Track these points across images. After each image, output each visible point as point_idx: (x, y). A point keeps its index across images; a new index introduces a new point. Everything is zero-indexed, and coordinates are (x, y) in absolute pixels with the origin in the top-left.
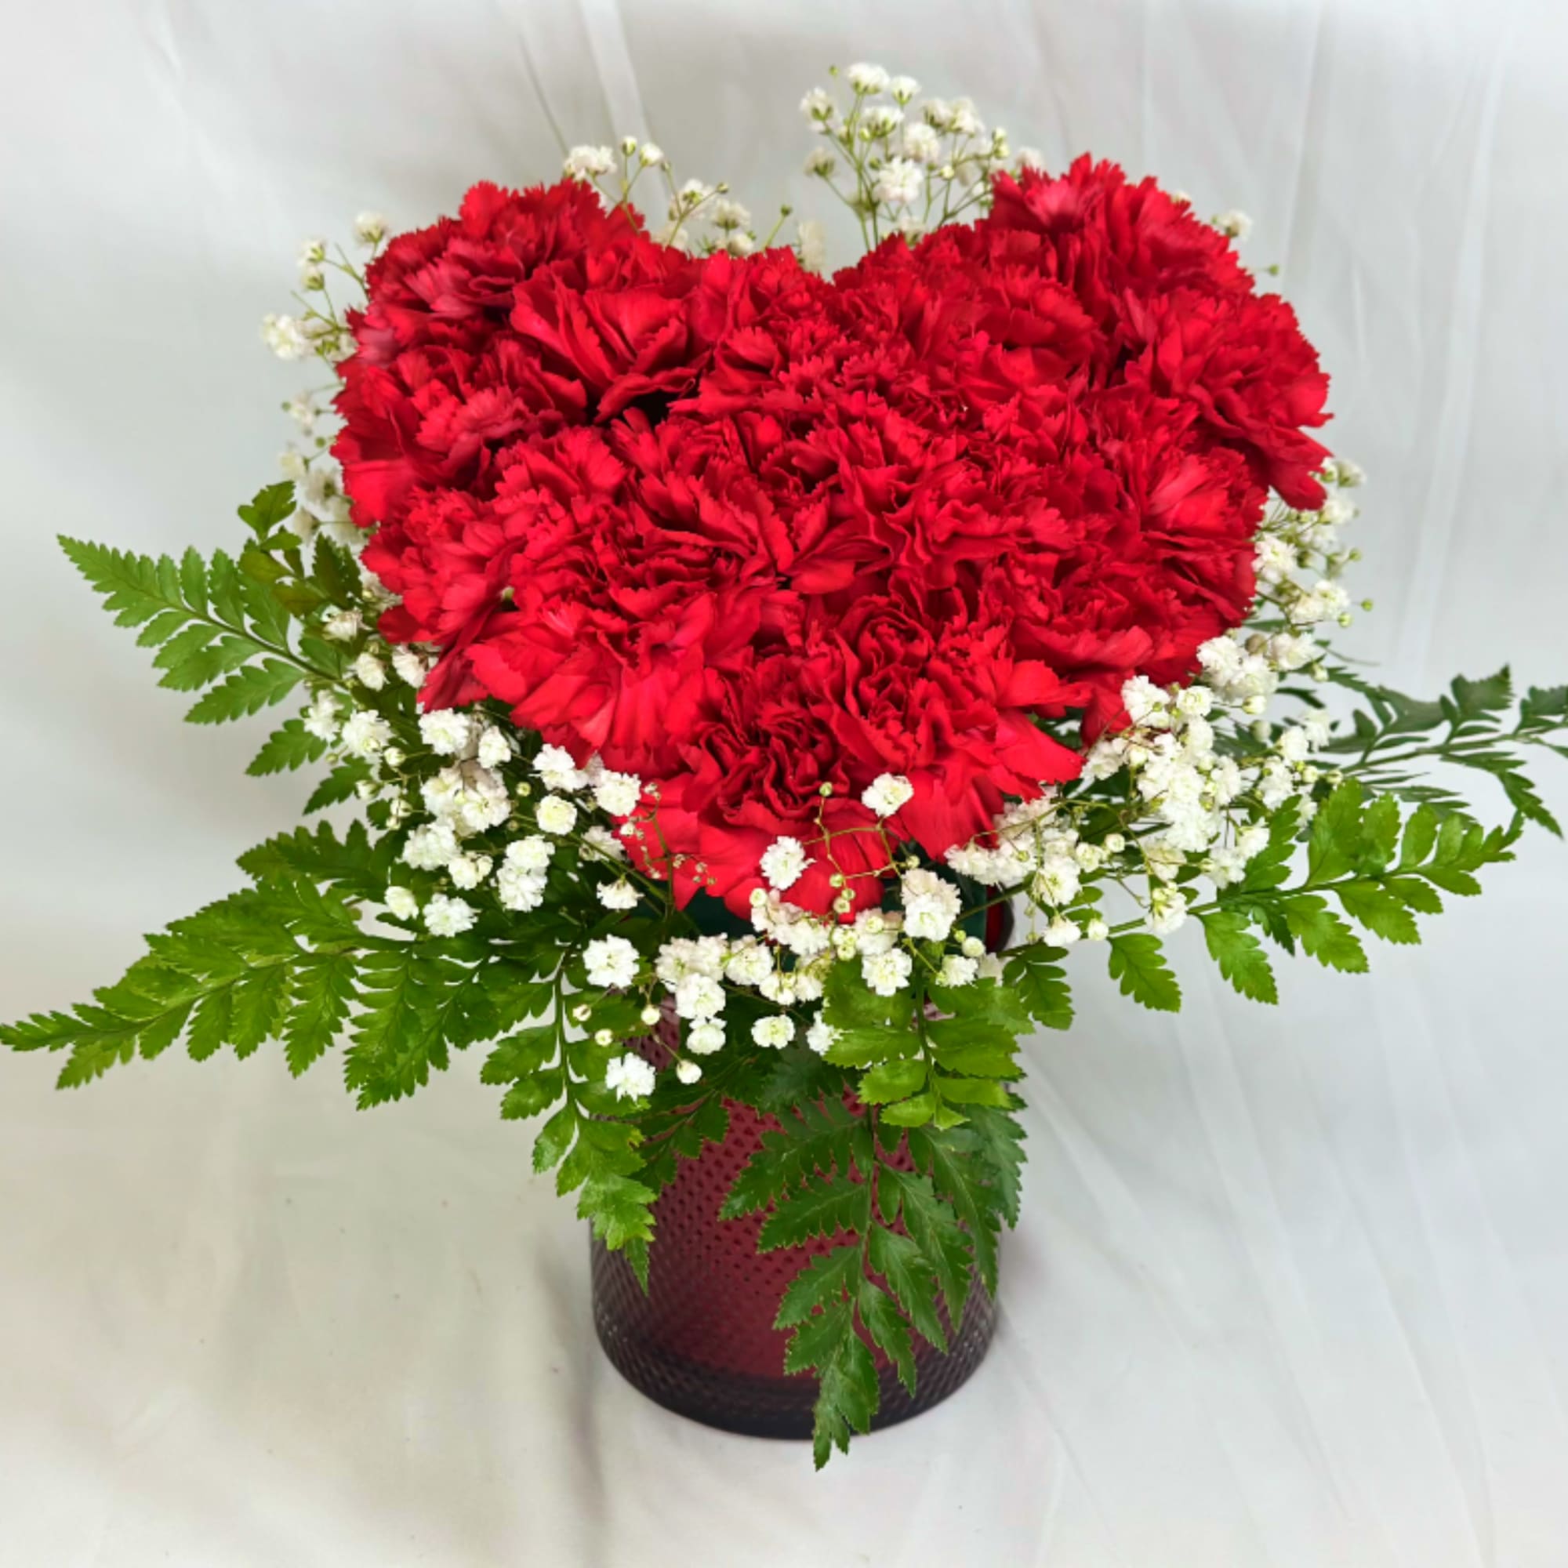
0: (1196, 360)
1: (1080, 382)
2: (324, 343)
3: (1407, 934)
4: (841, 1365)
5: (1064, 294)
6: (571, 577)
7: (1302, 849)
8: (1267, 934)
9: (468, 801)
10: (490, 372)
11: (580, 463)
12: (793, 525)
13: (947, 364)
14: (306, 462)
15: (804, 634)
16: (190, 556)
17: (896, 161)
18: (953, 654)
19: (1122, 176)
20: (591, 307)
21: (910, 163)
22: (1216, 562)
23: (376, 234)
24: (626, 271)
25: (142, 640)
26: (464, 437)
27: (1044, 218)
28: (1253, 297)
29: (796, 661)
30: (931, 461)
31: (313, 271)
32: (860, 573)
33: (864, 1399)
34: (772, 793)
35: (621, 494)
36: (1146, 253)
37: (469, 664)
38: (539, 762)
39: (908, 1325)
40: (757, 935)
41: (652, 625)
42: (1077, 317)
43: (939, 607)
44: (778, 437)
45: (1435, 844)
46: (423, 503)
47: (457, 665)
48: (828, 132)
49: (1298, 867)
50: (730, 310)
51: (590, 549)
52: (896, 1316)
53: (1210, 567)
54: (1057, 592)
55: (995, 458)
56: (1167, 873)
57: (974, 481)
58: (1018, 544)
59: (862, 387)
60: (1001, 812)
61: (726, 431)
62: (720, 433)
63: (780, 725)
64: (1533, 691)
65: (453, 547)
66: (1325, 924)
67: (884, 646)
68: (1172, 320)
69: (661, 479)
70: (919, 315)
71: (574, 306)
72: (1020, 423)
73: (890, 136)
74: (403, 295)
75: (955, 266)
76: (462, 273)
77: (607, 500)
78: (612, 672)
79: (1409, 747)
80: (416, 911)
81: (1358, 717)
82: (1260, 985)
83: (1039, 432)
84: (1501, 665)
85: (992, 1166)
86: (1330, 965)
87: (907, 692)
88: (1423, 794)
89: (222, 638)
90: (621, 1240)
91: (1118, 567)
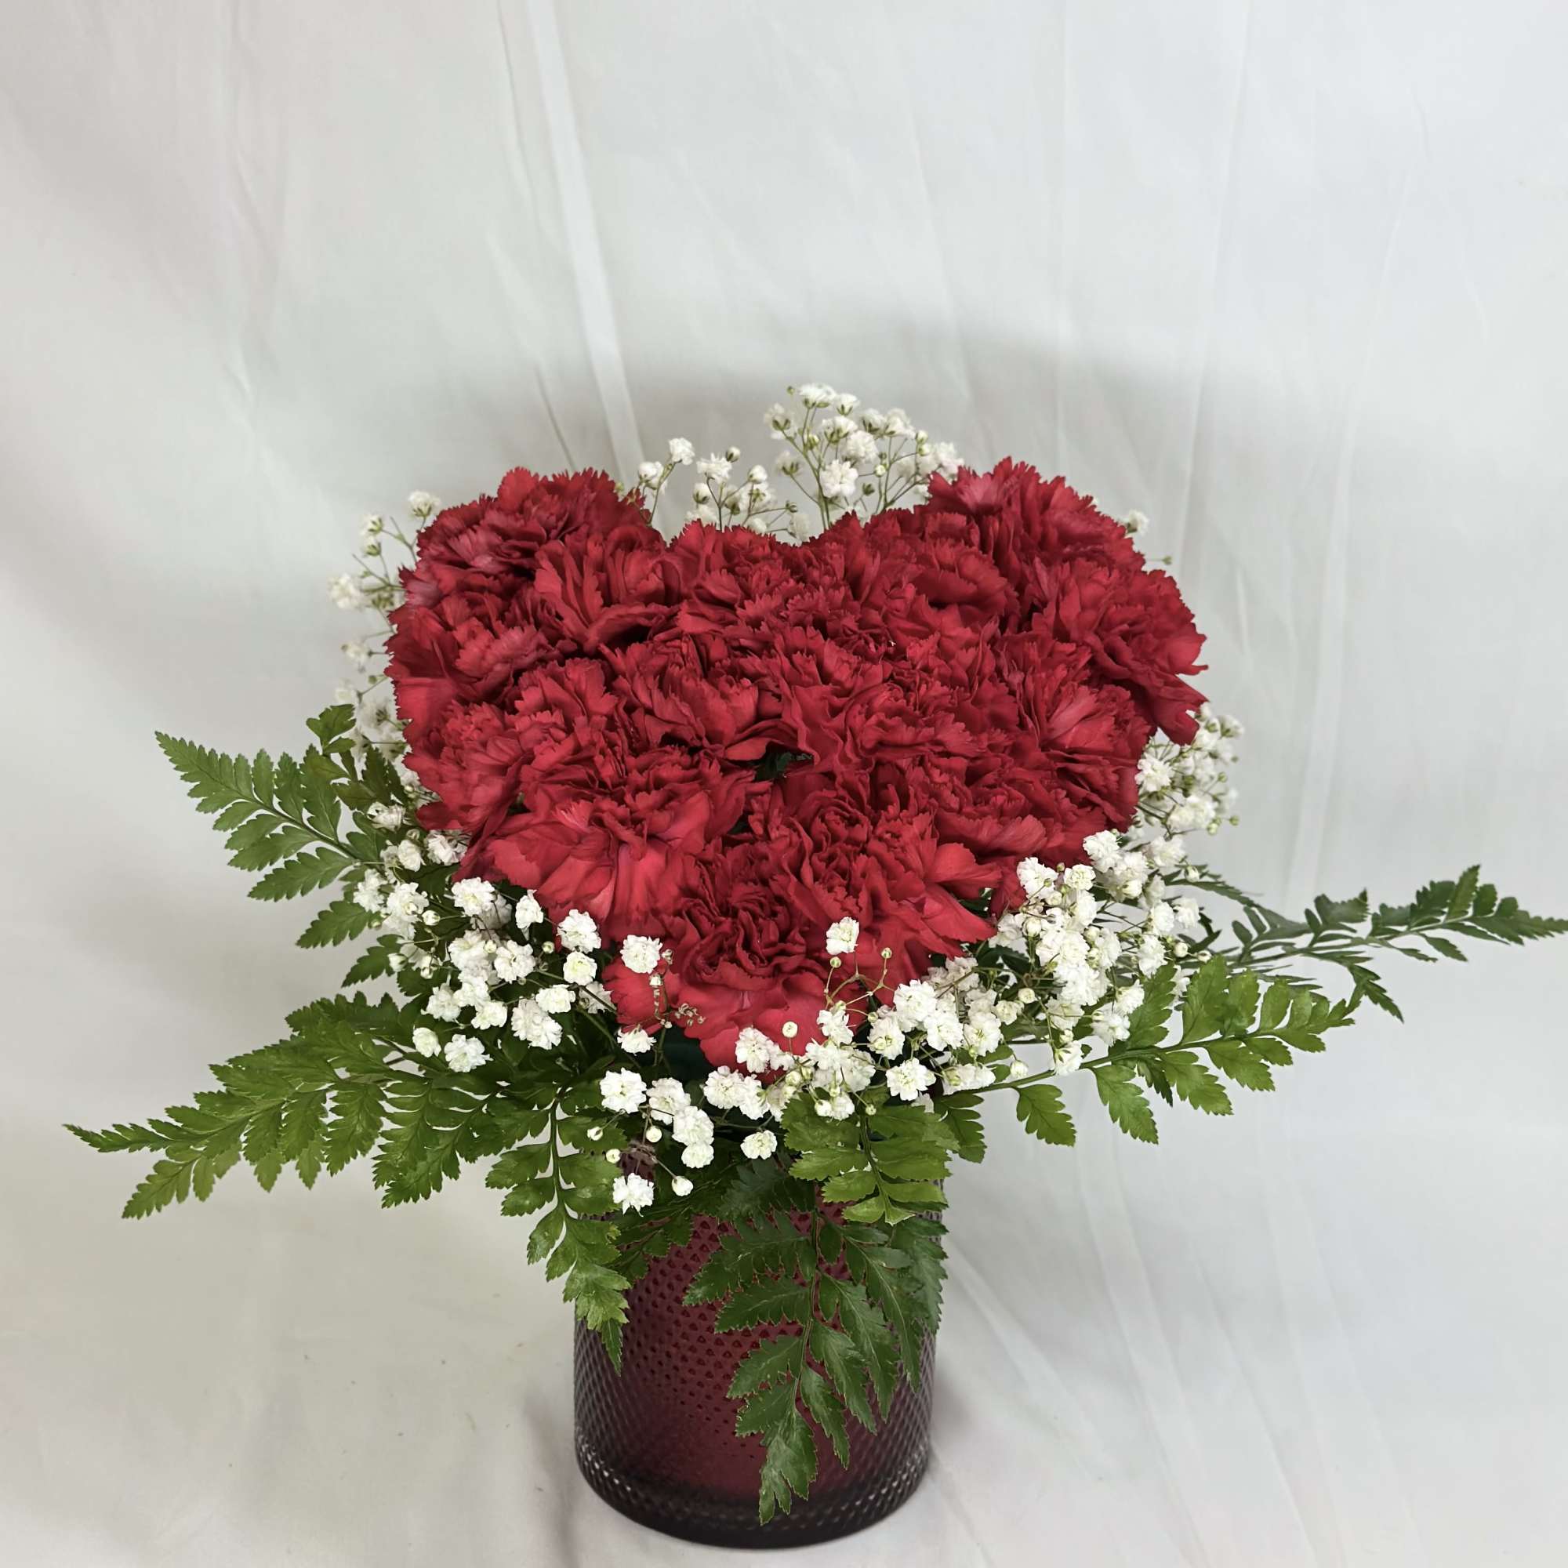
0: (1090, 615)
1: (992, 628)
2: (380, 599)
3: (1263, 1082)
4: (786, 1439)
5: (984, 561)
7: (1177, 1016)
8: (1150, 1086)
9: (499, 956)
10: (518, 613)
13: (878, 609)
14: (360, 695)
15: (767, 821)
16: (262, 756)
18: (888, 836)
19: (1038, 476)
22: (1103, 773)
23: (425, 510)
25: (218, 825)
26: (496, 666)
27: (970, 505)
28: (1143, 571)
29: (762, 847)
30: (860, 681)
31: (372, 540)
33: (806, 1468)
34: (743, 955)
36: (1053, 534)
38: (565, 925)
39: (843, 1407)
42: (993, 579)
43: (878, 801)
45: (1289, 1010)
46: (460, 715)
49: (1174, 1028)
51: (592, 766)
52: (834, 1400)
53: (1098, 780)
54: (967, 790)
55: (915, 682)
56: (1066, 1025)
57: (897, 700)
58: (933, 750)
59: (803, 623)
62: (681, 648)
63: (747, 901)
64: (1383, 907)
66: (1196, 1074)
67: (833, 831)
68: (1072, 584)
70: (861, 570)
72: (936, 655)
74: (447, 555)
75: (896, 538)
76: (496, 539)
79: (1279, 950)
80: (438, 1050)
81: (1238, 928)
82: (1143, 1127)
83: (953, 662)
84: (1361, 890)
85: (917, 1281)
86: (1200, 1108)
87: (851, 865)
88: (1279, 979)
89: (284, 828)
90: (600, 1321)
91: (1021, 773)
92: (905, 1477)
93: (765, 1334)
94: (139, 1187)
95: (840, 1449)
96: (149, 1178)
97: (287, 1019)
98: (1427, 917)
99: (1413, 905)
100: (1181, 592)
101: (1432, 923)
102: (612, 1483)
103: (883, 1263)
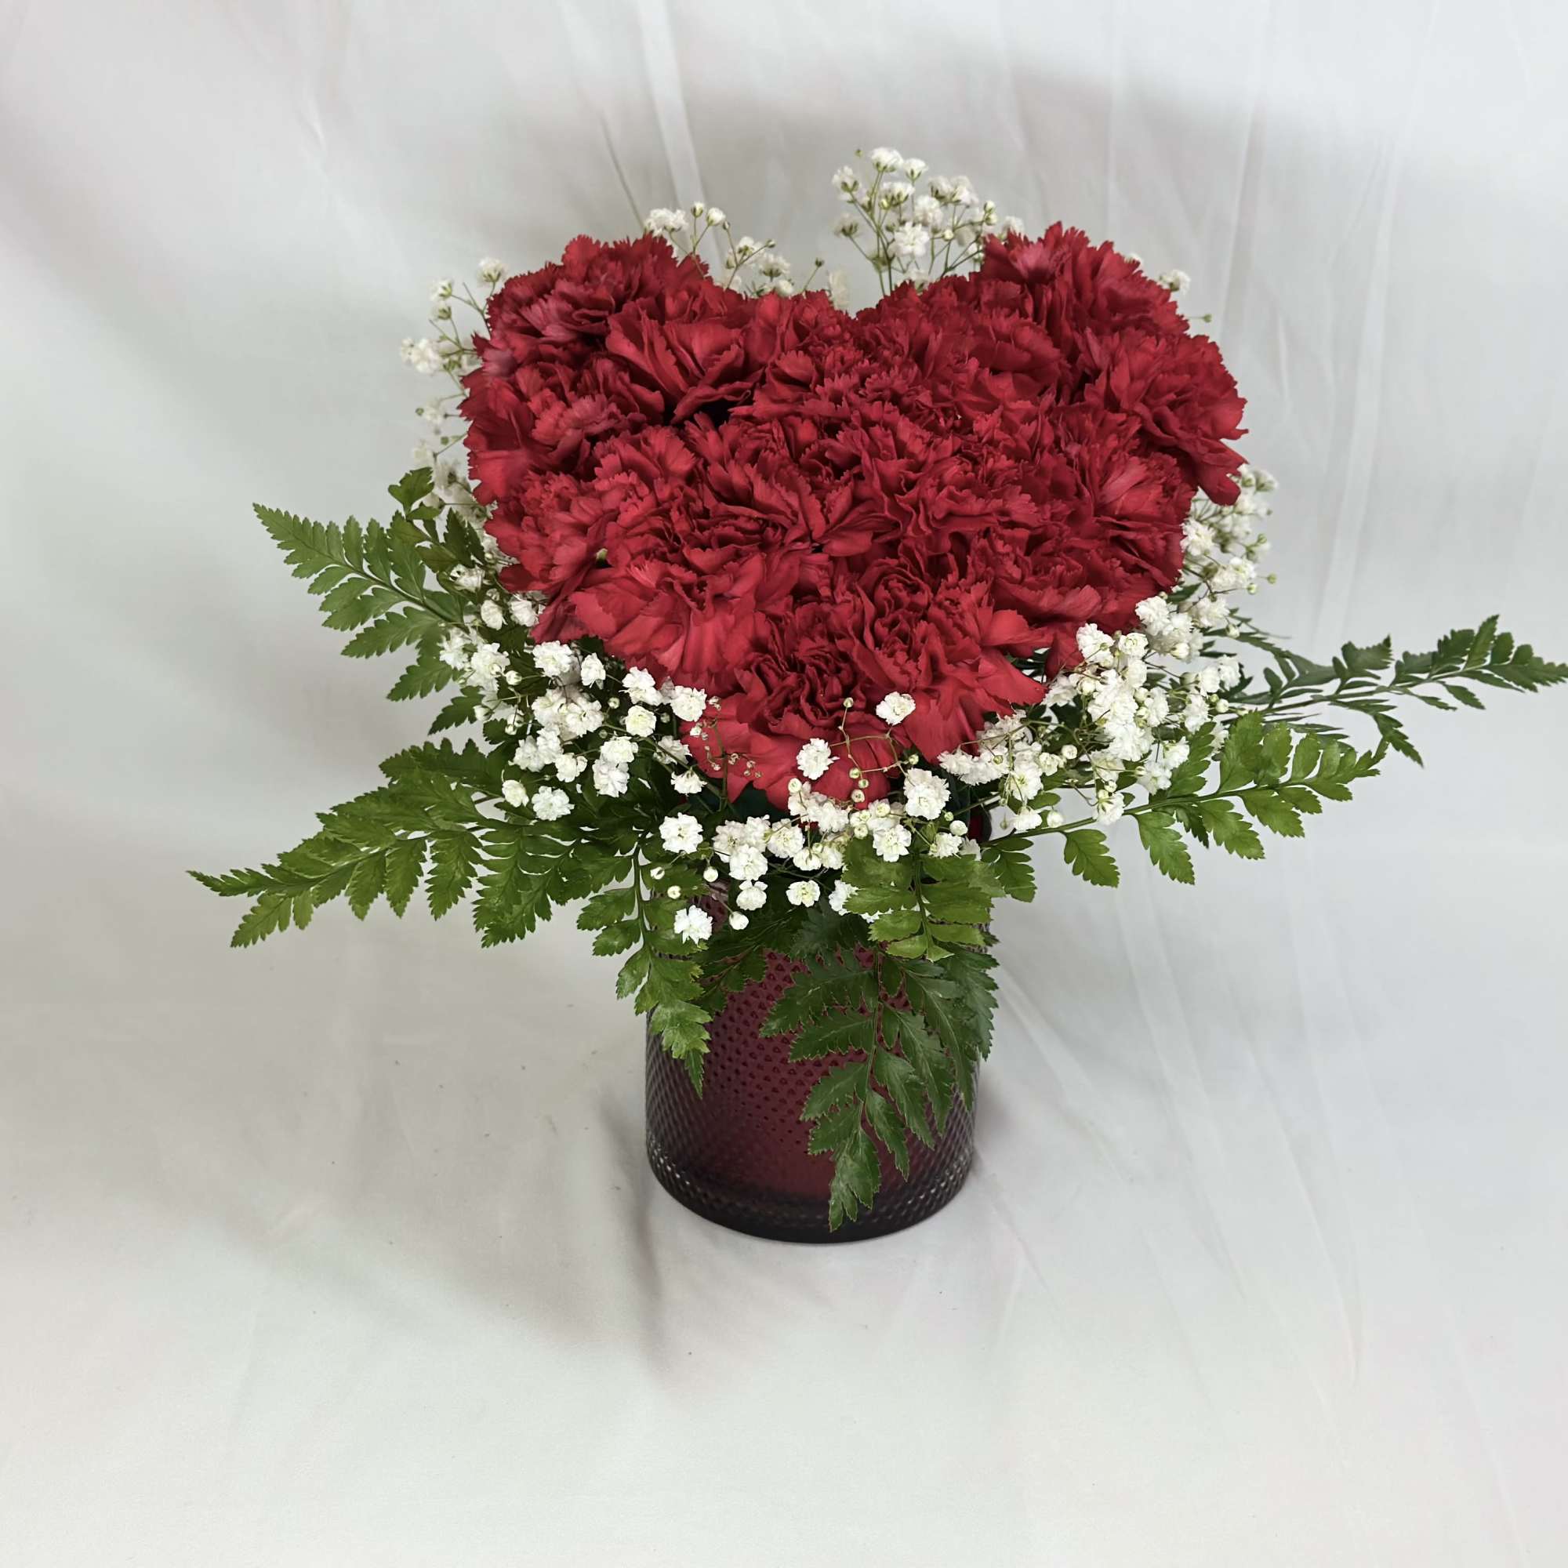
0: (1140, 385)
1: (1049, 399)
2: (450, 362)
3: (1294, 829)
4: (851, 1153)
5: (1038, 331)
6: (653, 540)
7: (1215, 766)
8: (1187, 831)
9: (570, 712)
10: (589, 383)
11: (660, 454)
12: (826, 502)
13: (946, 382)
14: (435, 455)
15: (833, 587)
16: (351, 523)
17: (908, 225)
18: (947, 603)
19: (1086, 241)
20: (669, 333)
21: (919, 227)
22: (1152, 540)
23: (494, 275)
24: (696, 307)
25: (312, 589)
26: (570, 433)
27: (1024, 272)
28: (1188, 337)
29: (826, 607)
30: (932, 456)
31: (443, 304)
32: (876, 541)
33: (870, 1181)
34: (806, 707)
35: (691, 478)
36: (1103, 301)
37: (573, 608)
38: (627, 682)
39: (903, 1126)
40: (792, 818)
41: (716, 578)
42: (1047, 349)
43: (937, 569)
44: (815, 437)
45: (1319, 762)
46: (537, 484)
47: (561, 609)
48: (853, 201)
49: (1212, 778)
50: (779, 338)
51: (670, 519)
52: (896, 1119)
53: (1148, 546)
54: (1028, 559)
55: (982, 455)
56: (1110, 777)
57: (966, 472)
58: (999, 521)
59: (881, 399)
60: (983, 729)
61: (775, 431)
62: (770, 432)
63: (813, 657)
64: (1406, 655)
65: (562, 516)
66: (1232, 821)
67: (895, 597)
68: (1121, 353)
69: (724, 467)
70: (925, 345)
71: (656, 333)
72: (1001, 429)
73: (903, 205)
74: (520, 323)
75: (952, 308)
76: (566, 307)
77: (681, 482)
78: (683, 615)
79: (1307, 697)
80: (526, 800)
81: (1269, 674)
82: (1179, 868)
83: (1016, 436)
84: (1385, 637)
85: (970, 1010)
86: (1235, 853)
87: (912, 631)
88: (1310, 729)
89: (373, 589)
90: (683, 1051)
91: (1076, 541)
92: (951, 1178)
93: (834, 1063)
94: (245, 918)
95: (901, 1164)
96: (253, 910)
97: (380, 766)
98: (1448, 665)
99: (1434, 654)
100: (1224, 357)
101: (1451, 671)
102: (684, 1185)
103: (938, 994)
